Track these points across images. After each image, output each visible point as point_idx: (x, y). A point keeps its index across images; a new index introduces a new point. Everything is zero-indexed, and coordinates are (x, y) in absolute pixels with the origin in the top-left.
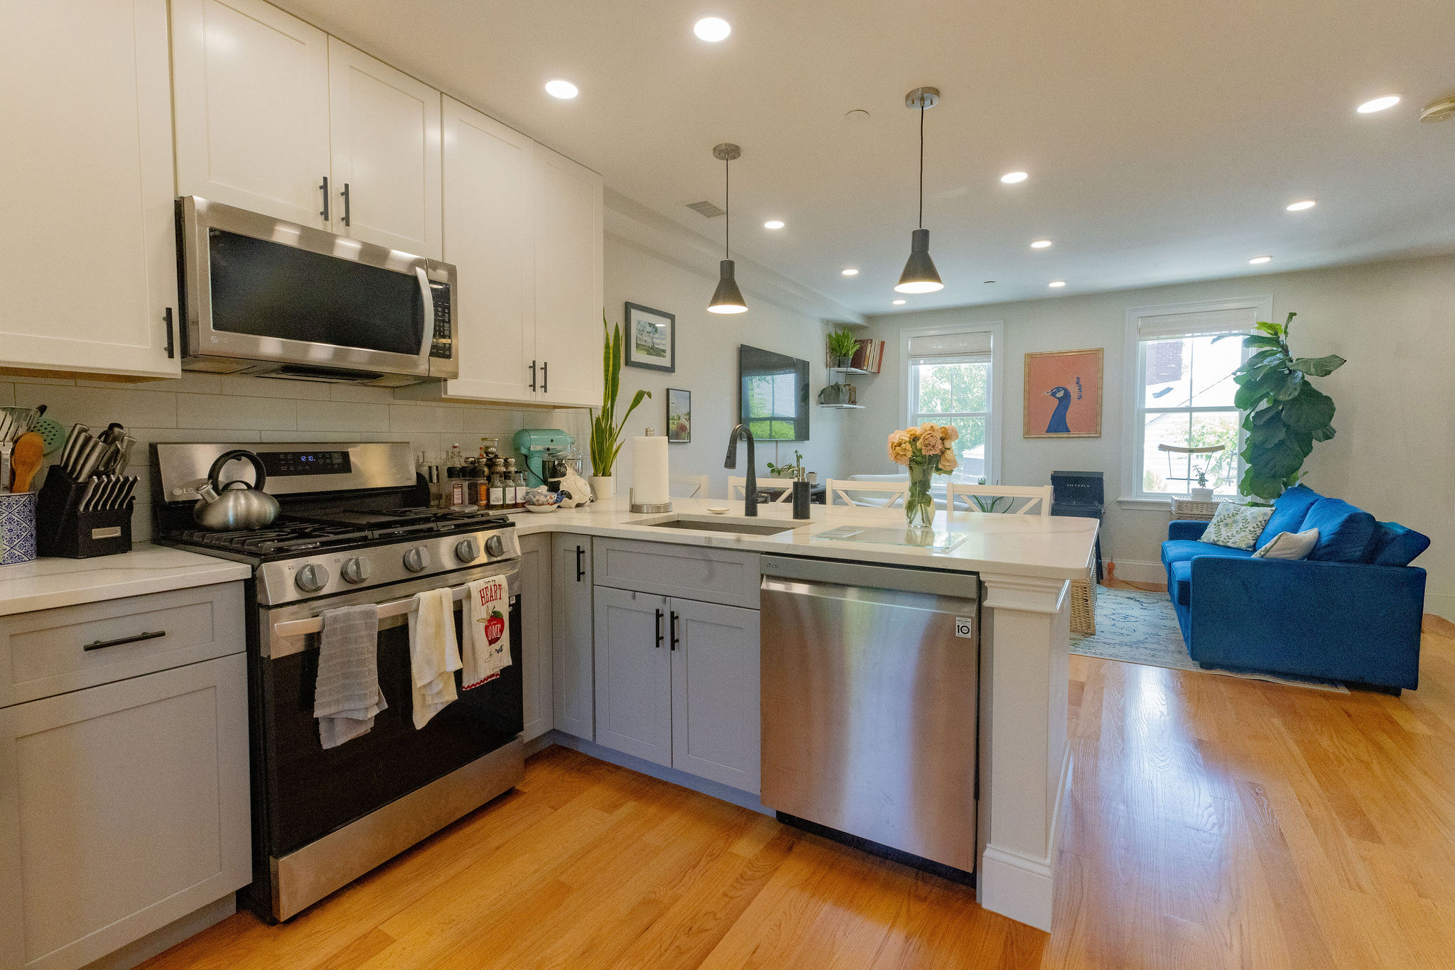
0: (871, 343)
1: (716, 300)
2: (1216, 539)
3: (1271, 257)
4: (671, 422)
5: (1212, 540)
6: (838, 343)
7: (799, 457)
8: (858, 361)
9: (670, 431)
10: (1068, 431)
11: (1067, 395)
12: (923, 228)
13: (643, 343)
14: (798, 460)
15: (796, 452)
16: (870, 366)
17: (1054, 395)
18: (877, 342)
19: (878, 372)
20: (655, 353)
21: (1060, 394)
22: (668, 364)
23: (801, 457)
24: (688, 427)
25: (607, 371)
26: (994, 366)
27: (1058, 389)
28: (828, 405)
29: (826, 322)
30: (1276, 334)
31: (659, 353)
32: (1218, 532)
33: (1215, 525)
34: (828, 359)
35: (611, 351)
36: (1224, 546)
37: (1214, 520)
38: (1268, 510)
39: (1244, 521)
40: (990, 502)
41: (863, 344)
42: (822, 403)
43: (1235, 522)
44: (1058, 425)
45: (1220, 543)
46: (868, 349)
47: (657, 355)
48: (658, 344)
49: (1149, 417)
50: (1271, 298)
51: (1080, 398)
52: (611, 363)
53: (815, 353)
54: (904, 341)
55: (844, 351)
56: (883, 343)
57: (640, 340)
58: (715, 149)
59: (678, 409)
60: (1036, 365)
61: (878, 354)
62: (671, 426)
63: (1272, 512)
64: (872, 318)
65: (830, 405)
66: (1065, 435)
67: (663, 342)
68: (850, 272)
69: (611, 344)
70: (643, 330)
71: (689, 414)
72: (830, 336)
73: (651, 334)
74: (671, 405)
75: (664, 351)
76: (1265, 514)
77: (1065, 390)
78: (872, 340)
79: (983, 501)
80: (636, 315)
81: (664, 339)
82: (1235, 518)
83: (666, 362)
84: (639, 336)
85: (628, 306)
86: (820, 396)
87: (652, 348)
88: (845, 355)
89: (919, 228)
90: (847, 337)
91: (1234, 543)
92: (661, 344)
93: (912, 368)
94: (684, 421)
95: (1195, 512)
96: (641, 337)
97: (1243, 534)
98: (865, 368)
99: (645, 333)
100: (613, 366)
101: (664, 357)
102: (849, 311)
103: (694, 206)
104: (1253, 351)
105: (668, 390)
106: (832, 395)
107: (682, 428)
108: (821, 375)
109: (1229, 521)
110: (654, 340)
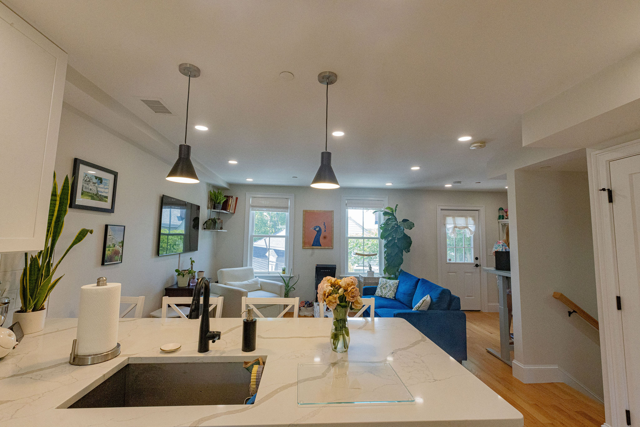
0: (232, 198)
1: (173, 173)
2: (381, 294)
3: (392, 183)
4: (107, 249)
5: (380, 295)
6: (215, 196)
7: (192, 262)
8: (225, 206)
9: (106, 256)
10: (321, 246)
11: (320, 229)
12: (328, 151)
13: (87, 191)
14: (192, 264)
15: (191, 258)
16: (231, 210)
17: (315, 229)
18: (234, 198)
19: (234, 213)
20: (98, 199)
21: (317, 229)
22: (110, 208)
23: (194, 261)
24: (121, 252)
25: (51, 215)
26: (290, 214)
27: (317, 227)
28: (208, 230)
29: (209, 185)
30: (393, 212)
31: (102, 198)
32: (381, 291)
33: (380, 288)
34: (209, 204)
35: (58, 199)
36: (384, 298)
37: (379, 286)
38: (397, 281)
39: (390, 286)
40: (288, 279)
41: (228, 197)
42: (205, 229)
43: (387, 287)
44: (317, 243)
45: (383, 296)
46: (230, 201)
47: (100, 200)
48: (102, 192)
49: (350, 240)
50: (387, 198)
51: (325, 231)
52: (57, 209)
53: (202, 201)
54: (249, 199)
55: (218, 201)
56: (237, 198)
57: (86, 188)
58: (180, 65)
59: (114, 238)
60: (308, 215)
61: (235, 204)
62: (107, 252)
63: (398, 282)
64: (230, 185)
65: (210, 230)
66: (319, 247)
67: (106, 191)
68: (233, 162)
69: (59, 192)
70: (89, 181)
71: (123, 242)
72: (210, 192)
73: (97, 184)
74: (108, 237)
75: (106, 197)
76: (396, 283)
77: (319, 227)
78: (232, 197)
79: (285, 279)
80: (83, 169)
81: (107, 188)
82: (386, 285)
83: (107, 205)
84: (85, 185)
85: (77, 163)
86: (204, 225)
87: (96, 195)
88: (218, 203)
89: (325, 151)
90: (220, 194)
91: (388, 296)
92: (104, 192)
93: (252, 212)
94: (118, 248)
95: (370, 282)
96: (87, 186)
97: (390, 292)
98: (228, 211)
99: (91, 183)
100: (58, 211)
101: (106, 201)
102: (221, 180)
103: (147, 102)
104: (387, 217)
105: (107, 226)
106: (212, 224)
107: (116, 253)
108: (205, 214)
109: (385, 286)
110: (99, 189)
